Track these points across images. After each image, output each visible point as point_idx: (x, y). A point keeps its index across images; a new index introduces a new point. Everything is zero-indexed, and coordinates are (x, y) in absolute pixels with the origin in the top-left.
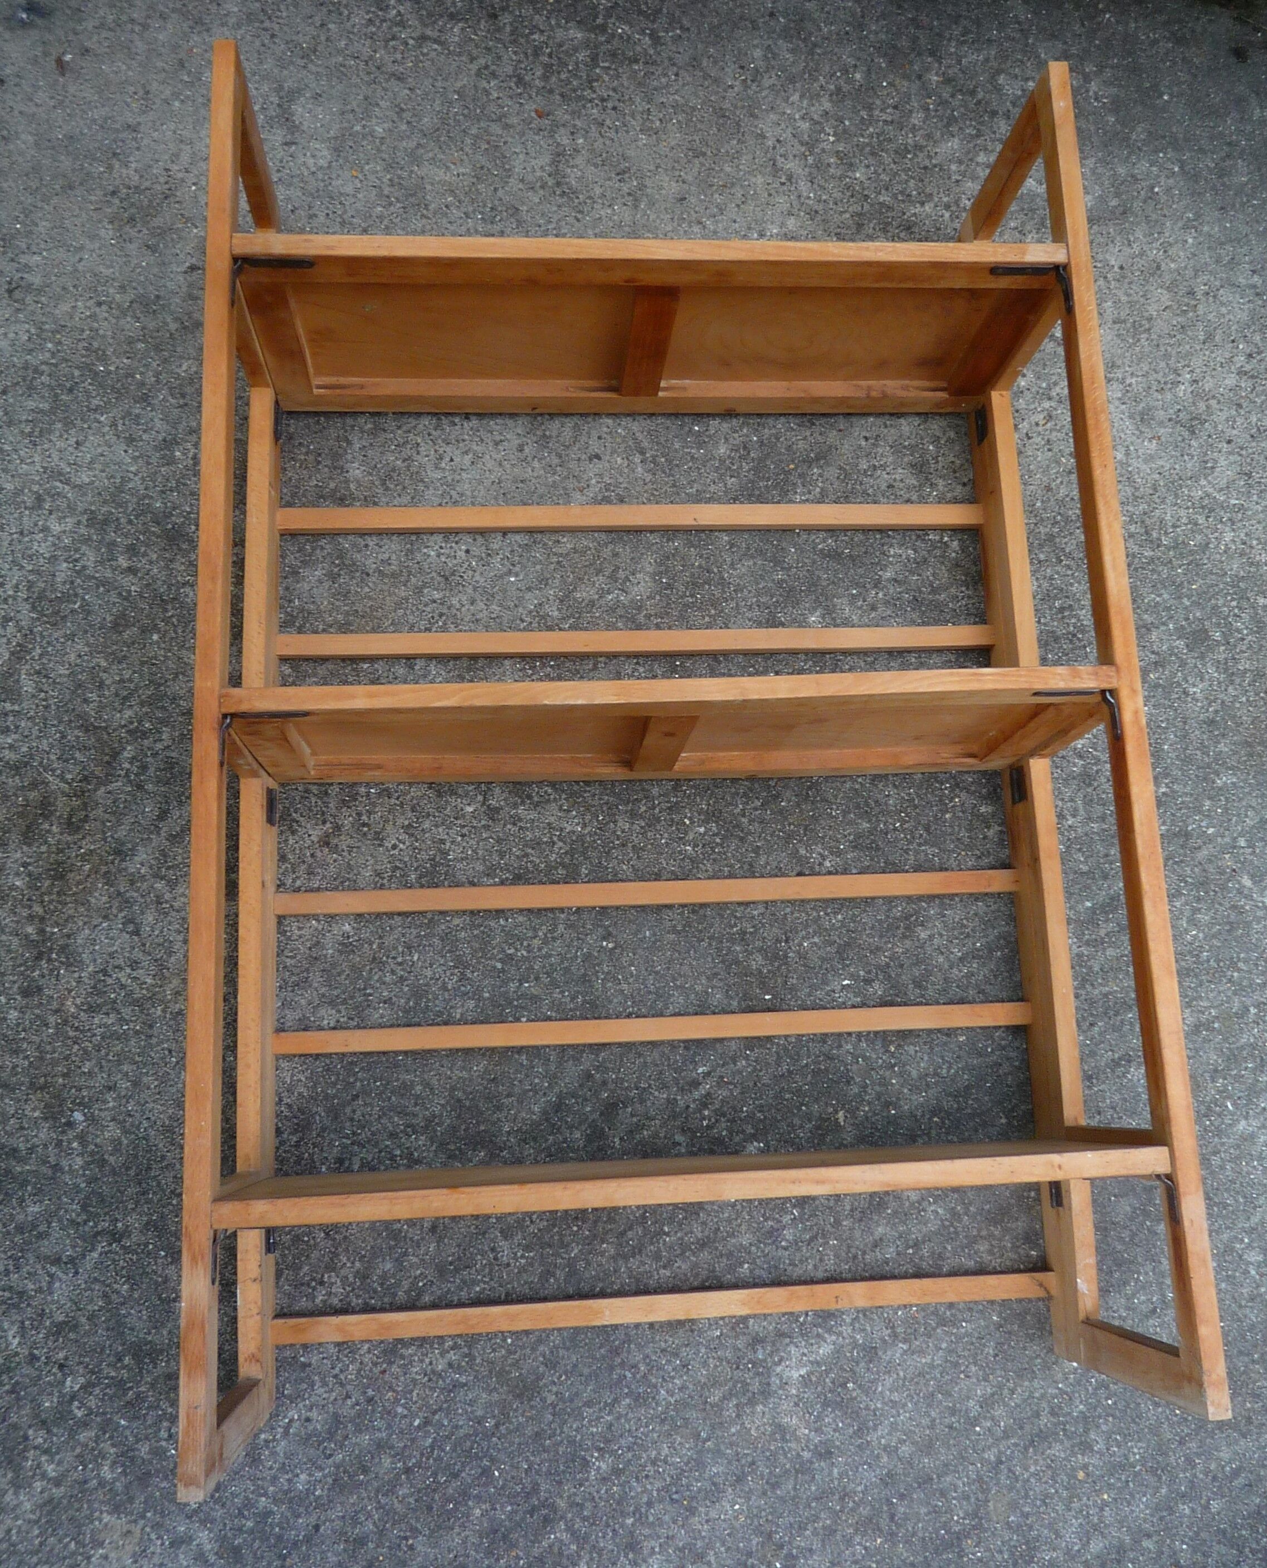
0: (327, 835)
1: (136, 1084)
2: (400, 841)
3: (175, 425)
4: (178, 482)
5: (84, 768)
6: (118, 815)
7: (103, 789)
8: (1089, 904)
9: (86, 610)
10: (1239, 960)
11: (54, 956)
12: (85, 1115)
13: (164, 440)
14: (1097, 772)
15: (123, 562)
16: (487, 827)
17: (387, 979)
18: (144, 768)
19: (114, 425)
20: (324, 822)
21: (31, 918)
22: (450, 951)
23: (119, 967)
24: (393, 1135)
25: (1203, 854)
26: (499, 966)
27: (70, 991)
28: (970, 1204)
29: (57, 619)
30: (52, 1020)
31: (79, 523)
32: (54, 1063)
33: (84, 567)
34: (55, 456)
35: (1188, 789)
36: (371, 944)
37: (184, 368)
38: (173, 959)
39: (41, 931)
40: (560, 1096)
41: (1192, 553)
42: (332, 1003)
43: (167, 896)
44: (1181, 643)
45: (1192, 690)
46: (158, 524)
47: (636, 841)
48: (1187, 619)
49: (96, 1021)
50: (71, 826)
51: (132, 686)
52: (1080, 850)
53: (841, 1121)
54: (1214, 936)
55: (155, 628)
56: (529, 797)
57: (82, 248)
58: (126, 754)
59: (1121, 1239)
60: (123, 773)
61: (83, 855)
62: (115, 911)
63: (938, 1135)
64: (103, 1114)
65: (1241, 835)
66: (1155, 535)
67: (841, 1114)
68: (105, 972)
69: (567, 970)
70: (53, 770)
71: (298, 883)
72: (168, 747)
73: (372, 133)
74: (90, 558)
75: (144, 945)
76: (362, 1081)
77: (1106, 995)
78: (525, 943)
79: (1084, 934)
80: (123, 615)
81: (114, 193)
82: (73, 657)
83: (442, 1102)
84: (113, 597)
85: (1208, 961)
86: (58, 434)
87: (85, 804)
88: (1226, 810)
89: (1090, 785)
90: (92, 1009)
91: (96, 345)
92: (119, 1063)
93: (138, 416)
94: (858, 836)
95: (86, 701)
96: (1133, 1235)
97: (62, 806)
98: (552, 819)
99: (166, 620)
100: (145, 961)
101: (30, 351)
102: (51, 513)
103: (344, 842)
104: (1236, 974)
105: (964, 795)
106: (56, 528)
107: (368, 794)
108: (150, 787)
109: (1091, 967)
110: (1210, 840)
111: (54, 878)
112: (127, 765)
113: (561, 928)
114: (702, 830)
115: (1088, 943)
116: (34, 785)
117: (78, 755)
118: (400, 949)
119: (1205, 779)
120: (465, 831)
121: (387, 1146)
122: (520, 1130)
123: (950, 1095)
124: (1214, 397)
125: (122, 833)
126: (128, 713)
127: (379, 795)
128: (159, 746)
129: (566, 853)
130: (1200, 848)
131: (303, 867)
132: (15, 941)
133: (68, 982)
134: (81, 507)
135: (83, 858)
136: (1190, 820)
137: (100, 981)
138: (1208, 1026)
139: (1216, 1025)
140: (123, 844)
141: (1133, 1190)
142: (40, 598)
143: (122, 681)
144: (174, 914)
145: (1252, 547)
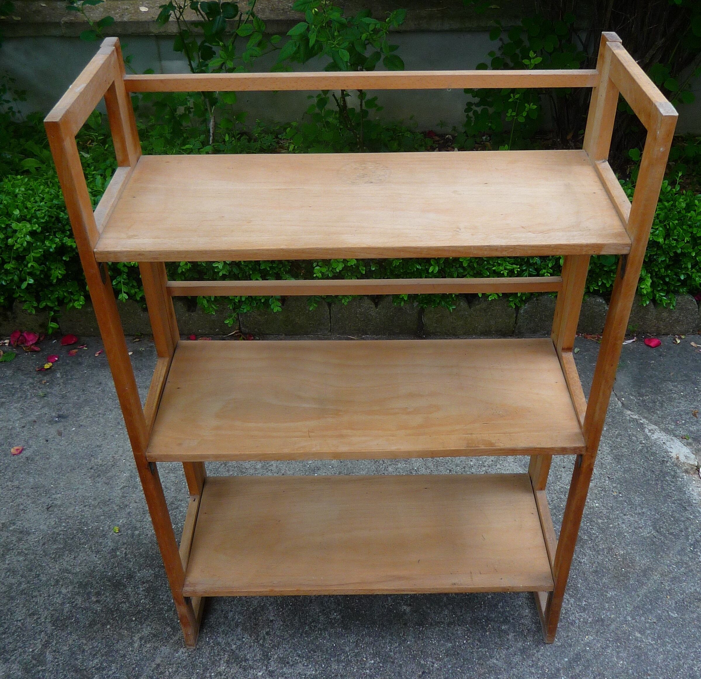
3: (117, 542)
4: (118, 564)
8: (566, 659)
9: (77, 621)
13: (112, 549)
15: (94, 599)
19: (91, 547)
25: (613, 627)
29: (64, 627)
31: (75, 587)
33: (77, 604)
34: (65, 564)
35: (596, 601)
37: (121, 521)
45: (582, 561)
46: (110, 581)
47: (342, 673)
51: (98, 649)
55: (109, 623)
56: (288, 663)
57: (78, 489)
65: (627, 615)
72: (115, 672)
74: (79, 600)
80: (94, 620)
81: (91, 468)
82: (70, 642)
84: (90, 613)
86: (66, 555)
88: (616, 606)
91: (83, 520)
93: (101, 543)
94: (447, 651)
95: (76, 659)
98: (300, 671)
99: (113, 619)
101: (55, 528)
102: (62, 586)
105: (492, 623)
106: (64, 591)
107: (211, 676)
110: (614, 620)
114: (373, 662)
119: (602, 595)
126: (96, 661)
128: (111, 673)
130: (610, 624)
134: (75, 581)
136: (601, 614)
142: (56, 620)
143: (93, 648)
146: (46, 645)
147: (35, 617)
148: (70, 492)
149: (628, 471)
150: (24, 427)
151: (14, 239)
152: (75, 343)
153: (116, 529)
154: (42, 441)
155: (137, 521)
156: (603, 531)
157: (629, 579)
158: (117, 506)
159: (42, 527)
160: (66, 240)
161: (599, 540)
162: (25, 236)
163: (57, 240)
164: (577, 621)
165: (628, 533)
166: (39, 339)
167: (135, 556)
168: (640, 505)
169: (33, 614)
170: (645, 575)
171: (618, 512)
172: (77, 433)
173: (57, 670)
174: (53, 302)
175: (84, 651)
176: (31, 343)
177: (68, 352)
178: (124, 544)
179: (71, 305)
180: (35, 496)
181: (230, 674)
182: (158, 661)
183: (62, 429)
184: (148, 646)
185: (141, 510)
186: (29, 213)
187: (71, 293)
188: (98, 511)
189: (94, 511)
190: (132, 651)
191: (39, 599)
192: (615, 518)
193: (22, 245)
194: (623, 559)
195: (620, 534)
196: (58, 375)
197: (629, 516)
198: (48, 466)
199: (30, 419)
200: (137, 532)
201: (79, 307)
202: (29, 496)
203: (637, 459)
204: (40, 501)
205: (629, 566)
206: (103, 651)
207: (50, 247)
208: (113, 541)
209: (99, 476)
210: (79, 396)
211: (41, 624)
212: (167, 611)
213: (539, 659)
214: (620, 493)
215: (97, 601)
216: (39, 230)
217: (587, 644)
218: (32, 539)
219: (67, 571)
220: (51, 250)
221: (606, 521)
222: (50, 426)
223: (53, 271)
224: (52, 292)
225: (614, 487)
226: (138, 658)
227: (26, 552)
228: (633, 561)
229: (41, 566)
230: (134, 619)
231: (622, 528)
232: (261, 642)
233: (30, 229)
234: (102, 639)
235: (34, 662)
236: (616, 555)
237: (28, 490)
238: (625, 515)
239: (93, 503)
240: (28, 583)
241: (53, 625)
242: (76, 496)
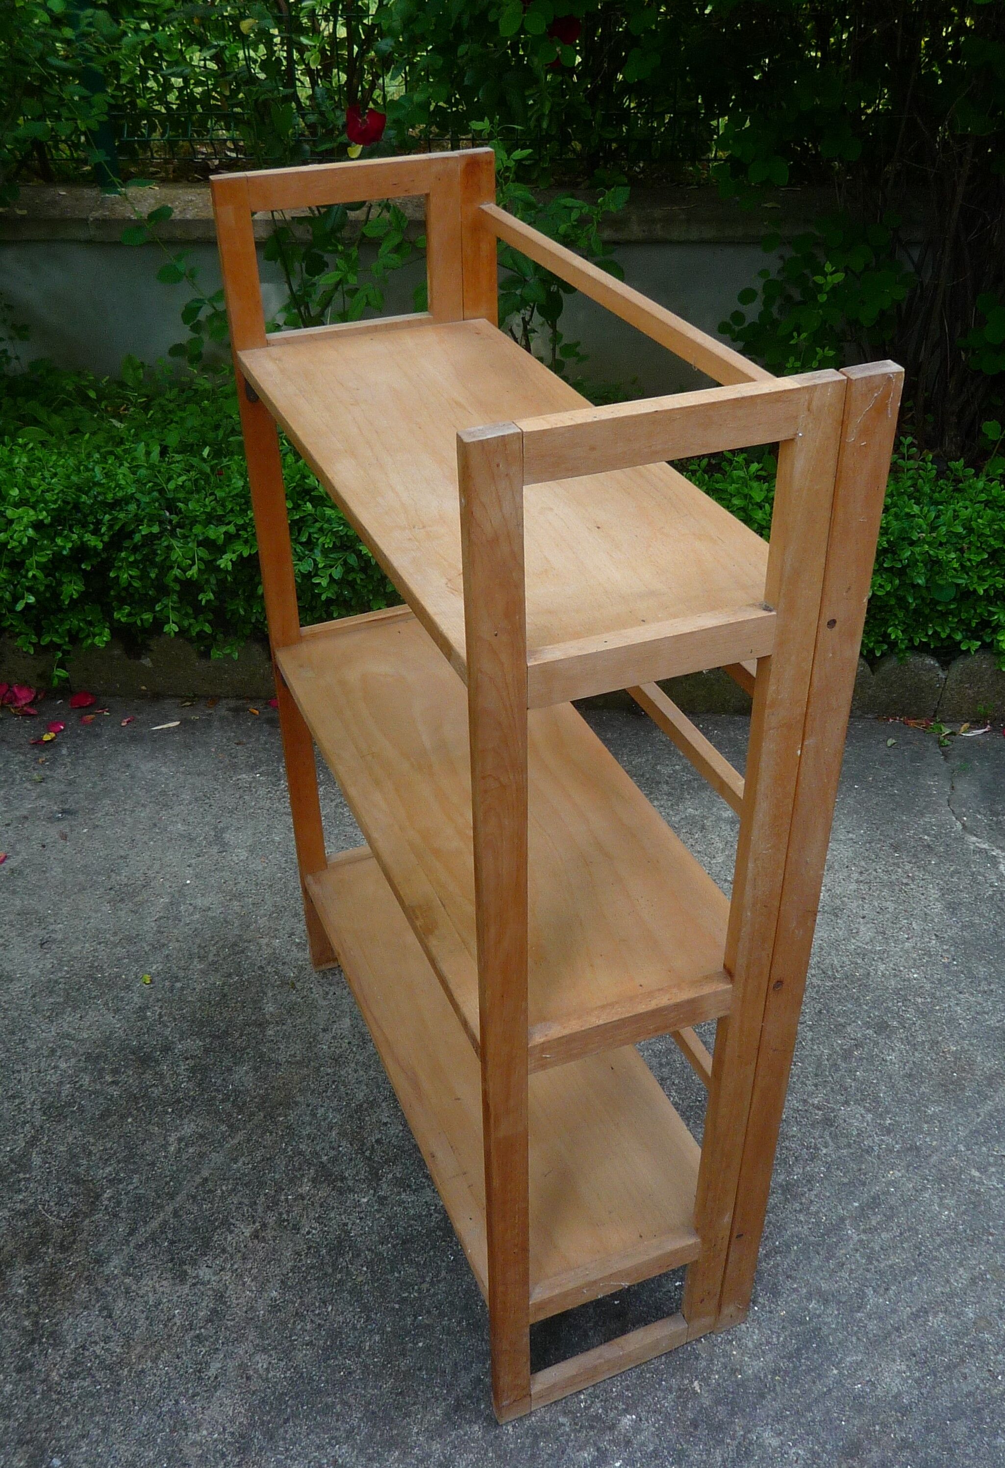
0: (256, 1231)
1: (105, 1430)
2: (313, 1228)
3: (147, 998)
4: (148, 1029)
5: (75, 1208)
6: (98, 1236)
7: (87, 1221)
8: (856, 1204)
9: (81, 1109)
10: (989, 1227)
11: (44, 1340)
12: (62, 1460)
13: (140, 1007)
14: (835, 1117)
15: (109, 1078)
16: (378, 1211)
17: (308, 1327)
18: (119, 1203)
19: (106, 1004)
20: (254, 1223)
21: (28, 1315)
22: (357, 1301)
23: (96, 1343)
24: (319, 1448)
25: (934, 1159)
26: (397, 1306)
27: (55, 1365)
28: (826, 1443)
29: (61, 1117)
30: (39, 1388)
31: (80, 1060)
32: (40, 1421)
33: (81, 1086)
34: (65, 1025)
35: (907, 1119)
36: (294, 1303)
37: (154, 968)
38: (137, 1332)
39: (36, 1323)
40: (457, 1399)
41: (859, 980)
42: (264, 1350)
43: (134, 1287)
44: (871, 1032)
45: (888, 1058)
46: (134, 1054)
48: (870, 1017)
49: (75, 1385)
50: (63, 1248)
51: (112, 1152)
52: (838, 1169)
53: (697, 1389)
54: (964, 1213)
55: (130, 1114)
56: (409, 1186)
57: (89, 918)
58: (105, 1195)
59: (966, 1456)
60: (103, 1208)
61: (70, 1267)
62: (93, 1302)
63: (783, 1390)
64: (77, 1458)
65: (958, 1143)
66: (830, 973)
67: (696, 1383)
68: (84, 1347)
69: (452, 1303)
70: (52, 1212)
71: (236, 1266)
72: (137, 1187)
73: (273, 841)
74: (86, 1080)
75: (115, 1324)
76: (291, 1407)
77: (891, 1266)
78: (416, 1287)
79: (859, 1226)
80: (108, 1110)
81: (111, 889)
82: (70, 1139)
83: (359, 1415)
84: (101, 1100)
85: (965, 1231)
86: (68, 1014)
87: (74, 1232)
88: (941, 1128)
89: (832, 1125)
90: (71, 1377)
91: (96, 964)
92: (92, 1415)
93: (122, 997)
95: (78, 1165)
96: (976, 1451)
97: (56, 1234)
98: (428, 1199)
99: (138, 1109)
100: (116, 1336)
101: (52, 973)
102: (60, 1057)
103: (269, 1234)
104: (990, 1238)
107: (287, 1200)
108: (123, 1215)
109: (872, 1248)
110: (936, 1150)
111: (47, 1285)
112: (106, 1202)
113: (443, 1274)
115: (864, 1231)
116: (37, 1223)
117: (70, 1200)
118: (317, 1304)
119: (918, 1111)
120: (362, 1215)
121: (315, 1457)
122: (427, 1429)
123: (784, 1357)
124: (844, 896)
125: (101, 1247)
126: (108, 1169)
127: (295, 1200)
128: (131, 1187)
129: (441, 1221)
130: (930, 1155)
131: (240, 1255)
132: (15, 1333)
133: (55, 1358)
134: (81, 1051)
135: (71, 1268)
136: (916, 1139)
137: (79, 1354)
138: (982, 1276)
139: (988, 1276)
140: (101, 1256)
141: (964, 1413)
142: (49, 1107)
143: (105, 1149)
144: (139, 1299)
145: (900, 971)
146: (32, 1142)
147: (17, 1101)
148: (76, 922)
149: (969, 927)
150: (8, 825)
151: (9, 533)
152: (91, 704)
153: (148, 979)
154: (37, 847)
155: (180, 968)
156: (922, 1014)
157: (963, 1089)
158: (150, 944)
159: (31, 971)
160: (87, 537)
161: (917, 1028)
162: (25, 530)
163: (75, 537)
164: (876, 1148)
165: (965, 1019)
166: (36, 697)
167: (175, 1019)
168: (986, 979)
169: (14, 1097)
170: (990, 1085)
171: (949, 988)
172: (90, 837)
173: (48, 1180)
174: (61, 637)
175: (90, 1153)
176: (23, 702)
177: (81, 717)
178: (158, 1000)
179: (90, 641)
180: (22, 925)
181: (317, 1198)
182: (205, 1173)
183: (67, 830)
184: (191, 1150)
185: (186, 953)
186: (33, 495)
187: (90, 624)
188: (120, 951)
189: (114, 950)
190: (165, 1157)
191: (25, 1077)
192: (945, 997)
193: (20, 542)
194: (956, 1058)
195: (951, 1020)
196: (64, 751)
197: (967, 995)
198: (43, 882)
199: (18, 814)
200: (178, 985)
201: (102, 645)
202: (13, 926)
203: (984, 909)
204: (30, 934)
205: (964, 1070)
206: (120, 1156)
207: (64, 548)
208: (141, 995)
209: (122, 900)
210: (95, 784)
211: (25, 1112)
212: (222, 1101)
213: (811, 1202)
214: (954, 960)
215: (113, 1082)
216: (48, 521)
217: (890, 1183)
218: (16, 988)
219: (68, 1036)
220: (65, 553)
221: (929, 1000)
222: (49, 825)
223: (65, 587)
224: (61, 621)
225: (945, 951)
226: (175, 1168)
227: (6, 1006)
228: (971, 1063)
229: (29, 1028)
230: (170, 1110)
231: (956, 1012)
232: (367, 1153)
233: (34, 518)
234: (120, 1137)
235: (13, 1166)
236: (943, 1052)
237: (12, 917)
238: (960, 993)
239: (112, 938)
240: (7, 1051)
241: (45, 1114)
242: (86, 928)
